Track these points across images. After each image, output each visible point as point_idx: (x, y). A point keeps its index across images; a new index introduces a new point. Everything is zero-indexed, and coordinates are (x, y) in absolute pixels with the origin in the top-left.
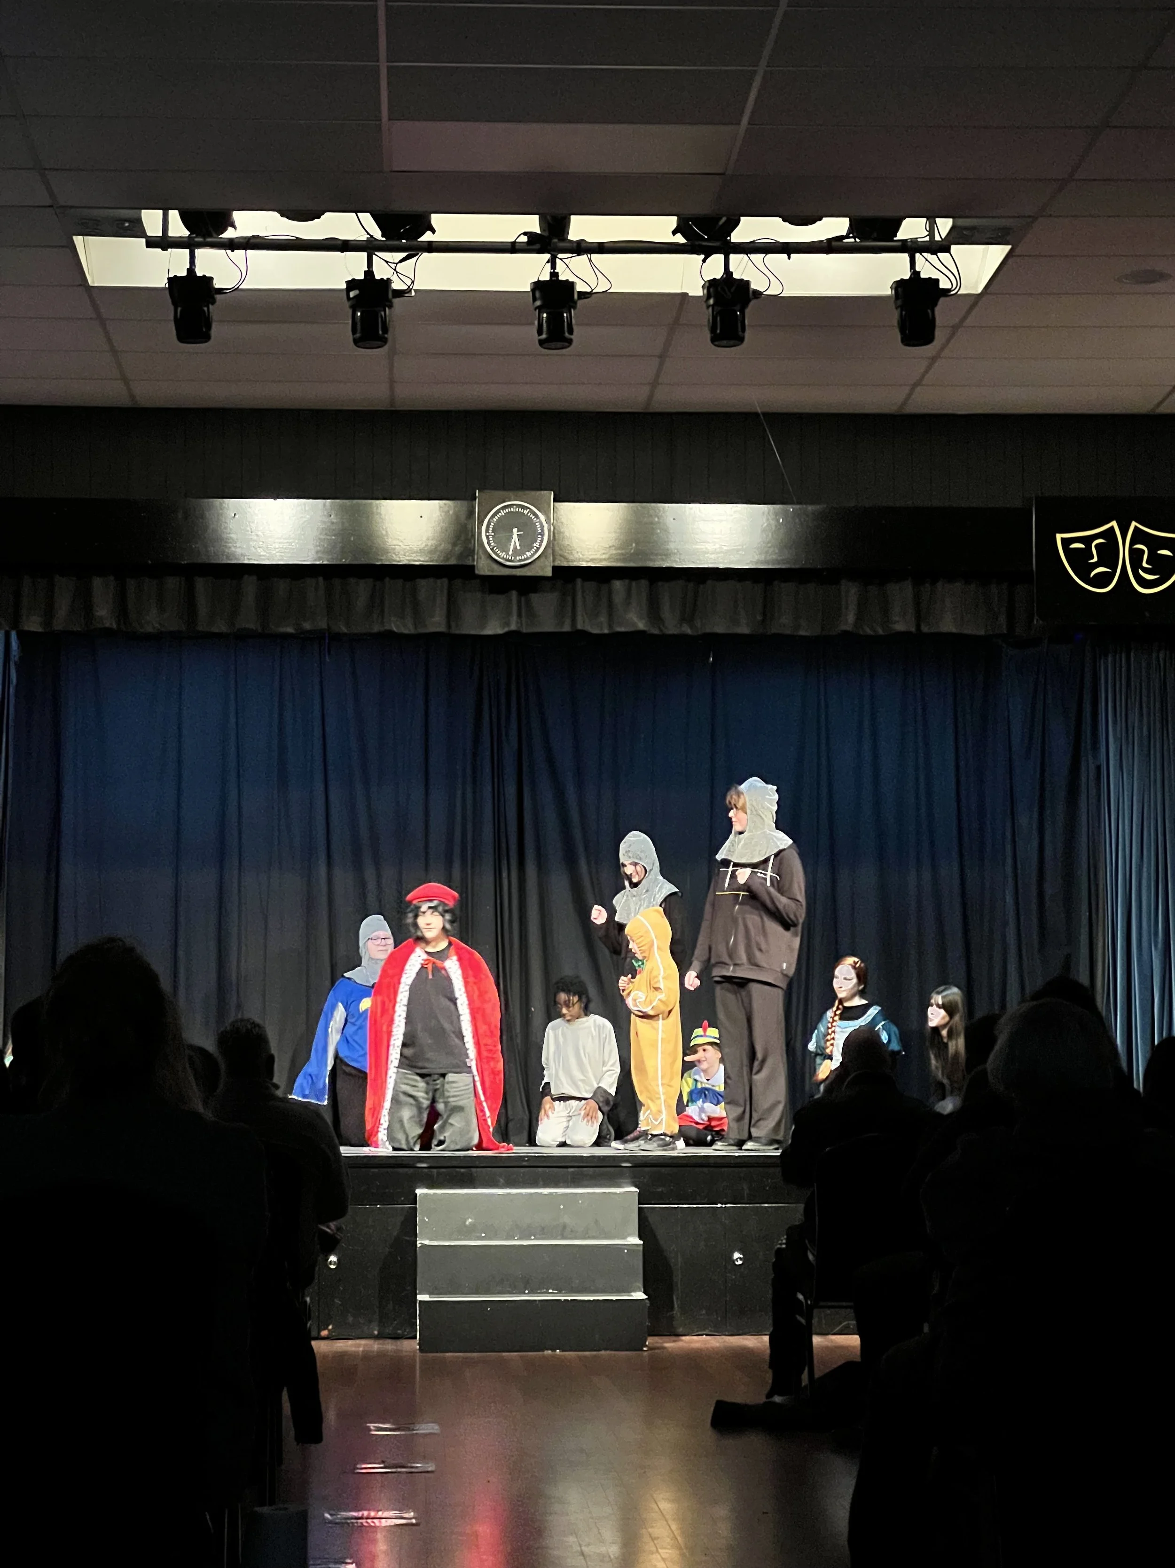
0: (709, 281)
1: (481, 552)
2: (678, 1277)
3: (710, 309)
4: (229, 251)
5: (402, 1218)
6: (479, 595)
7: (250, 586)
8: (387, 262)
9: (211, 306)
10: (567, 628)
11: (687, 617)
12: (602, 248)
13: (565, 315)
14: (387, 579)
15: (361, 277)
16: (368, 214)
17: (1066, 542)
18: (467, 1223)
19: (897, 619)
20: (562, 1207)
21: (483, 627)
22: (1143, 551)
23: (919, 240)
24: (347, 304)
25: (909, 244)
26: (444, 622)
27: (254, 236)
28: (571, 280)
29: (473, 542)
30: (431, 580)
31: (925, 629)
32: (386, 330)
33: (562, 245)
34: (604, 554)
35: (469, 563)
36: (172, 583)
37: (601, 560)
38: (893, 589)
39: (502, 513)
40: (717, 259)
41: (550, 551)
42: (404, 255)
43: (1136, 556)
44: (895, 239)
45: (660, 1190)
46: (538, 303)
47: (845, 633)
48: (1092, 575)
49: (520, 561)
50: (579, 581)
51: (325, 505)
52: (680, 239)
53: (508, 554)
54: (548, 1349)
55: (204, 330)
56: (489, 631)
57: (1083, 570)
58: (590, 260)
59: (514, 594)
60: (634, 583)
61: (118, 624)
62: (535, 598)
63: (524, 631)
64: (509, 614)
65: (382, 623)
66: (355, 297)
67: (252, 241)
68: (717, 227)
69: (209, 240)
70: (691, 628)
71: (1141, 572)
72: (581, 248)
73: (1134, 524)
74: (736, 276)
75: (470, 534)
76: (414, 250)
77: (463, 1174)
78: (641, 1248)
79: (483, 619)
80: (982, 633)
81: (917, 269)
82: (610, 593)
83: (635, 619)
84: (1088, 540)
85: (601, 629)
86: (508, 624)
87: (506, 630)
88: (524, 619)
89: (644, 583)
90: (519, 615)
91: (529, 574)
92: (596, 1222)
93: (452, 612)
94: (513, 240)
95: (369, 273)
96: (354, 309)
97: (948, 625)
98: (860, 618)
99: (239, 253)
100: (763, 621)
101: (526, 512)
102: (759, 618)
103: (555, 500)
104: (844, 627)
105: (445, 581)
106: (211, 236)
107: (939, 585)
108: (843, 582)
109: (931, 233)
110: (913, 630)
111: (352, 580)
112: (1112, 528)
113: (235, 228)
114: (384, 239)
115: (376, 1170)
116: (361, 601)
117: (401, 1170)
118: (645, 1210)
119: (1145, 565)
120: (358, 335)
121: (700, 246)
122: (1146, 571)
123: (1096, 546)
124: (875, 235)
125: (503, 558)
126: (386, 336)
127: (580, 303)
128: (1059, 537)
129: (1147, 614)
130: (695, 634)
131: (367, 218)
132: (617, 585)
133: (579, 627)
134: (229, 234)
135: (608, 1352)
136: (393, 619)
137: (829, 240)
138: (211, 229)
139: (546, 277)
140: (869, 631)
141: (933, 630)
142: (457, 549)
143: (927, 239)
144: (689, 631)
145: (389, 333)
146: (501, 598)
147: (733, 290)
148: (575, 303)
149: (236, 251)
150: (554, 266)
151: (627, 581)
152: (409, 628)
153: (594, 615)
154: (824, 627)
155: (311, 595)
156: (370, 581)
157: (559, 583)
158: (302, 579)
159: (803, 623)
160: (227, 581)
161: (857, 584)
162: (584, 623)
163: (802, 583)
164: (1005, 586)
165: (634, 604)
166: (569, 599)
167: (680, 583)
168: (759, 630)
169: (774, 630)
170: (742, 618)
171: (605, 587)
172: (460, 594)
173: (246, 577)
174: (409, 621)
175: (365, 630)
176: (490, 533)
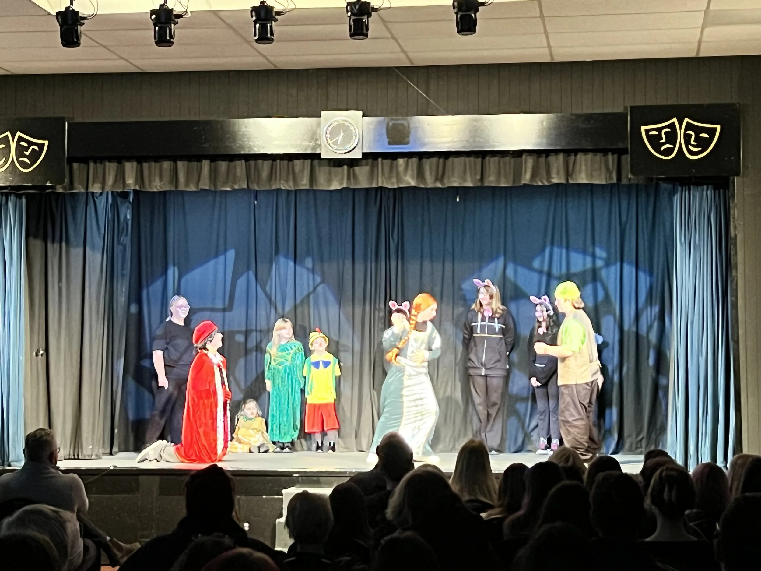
1: (324, 146)
6: (327, 168)
7: (206, 166)
10: (374, 185)
11: (440, 178)
13: (269, 25)
14: (278, 161)
15: (160, 7)
17: (647, 131)
19: (553, 176)
21: (329, 185)
22: (691, 135)
26: (308, 184)
28: (271, 6)
29: (320, 140)
30: (302, 160)
31: (571, 181)
32: (171, 37)
35: (318, 152)
36: (166, 165)
38: (552, 158)
39: (334, 124)
41: (360, 144)
43: (687, 138)
46: (254, 18)
47: (525, 185)
48: (662, 149)
49: (344, 150)
50: (380, 159)
53: (337, 147)
55: (76, 40)
56: (332, 188)
57: (657, 146)
59: (345, 167)
60: (410, 160)
61: (140, 187)
62: (357, 169)
63: (352, 186)
64: (342, 179)
65: (276, 185)
66: (155, 19)
70: (442, 185)
71: (690, 146)
73: (686, 120)
75: (317, 136)
77: (315, 480)
79: (329, 181)
80: (604, 182)
82: (397, 166)
83: (410, 180)
84: (659, 130)
85: (393, 185)
86: (342, 184)
87: (342, 187)
88: (351, 181)
89: (415, 160)
90: (349, 178)
91: (350, 157)
93: (312, 178)
95: (163, 5)
96: (155, 25)
97: (583, 179)
98: (533, 177)
100: (482, 179)
101: (346, 123)
102: (478, 177)
104: (523, 182)
105: (309, 161)
107: (579, 157)
108: (524, 156)
110: (563, 181)
111: (260, 162)
112: (673, 123)
115: (269, 478)
116: (265, 174)
119: (693, 143)
120: (156, 40)
122: (693, 146)
123: (665, 133)
125: (335, 149)
126: (172, 40)
127: (277, 18)
128: (643, 128)
129: (694, 170)
130: (444, 187)
132: (401, 161)
133: (380, 185)
136: (282, 182)
139: (259, 3)
140: (540, 184)
141: (575, 182)
142: (311, 144)
144: (440, 186)
146: (340, 169)
148: (274, 18)
151: (406, 159)
152: (290, 187)
153: (390, 178)
154: (514, 182)
155: (238, 171)
156: (270, 162)
157: (370, 161)
158: (234, 161)
159: (503, 179)
160: (195, 164)
161: (533, 157)
162: (383, 183)
163: (503, 157)
164: (616, 156)
165: (410, 172)
166: (375, 169)
167: (434, 160)
168: (479, 184)
169: (486, 184)
170: (469, 178)
171: (395, 162)
172: (317, 168)
173: (204, 161)
174: (291, 183)
175: (268, 188)
176: (328, 136)
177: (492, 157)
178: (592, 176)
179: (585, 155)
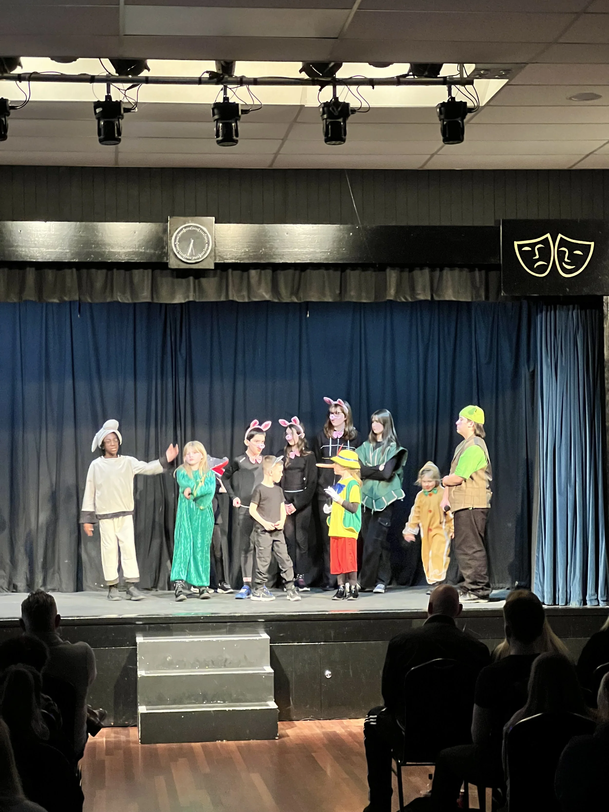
0: (324, 103)
1: (171, 254)
2: (292, 686)
3: (325, 121)
4: (18, 82)
5: (127, 655)
6: (170, 279)
7: (31, 274)
8: (119, 89)
9: (7, 117)
10: (223, 299)
11: (295, 292)
12: (255, 82)
13: (233, 124)
14: (115, 270)
15: (103, 99)
16: (108, 60)
17: (520, 247)
18: (168, 660)
19: (419, 292)
20: (224, 649)
21: (173, 298)
22: (565, 252)
23: (454, 77)
24: (94, 117)
25: (448, 79)
26: (149, 296)
27: (34, 73)
28: (236, 103)
29: (166, 248)
30: (141, 270)
31: (436, 298)
32: (119, 134)
33: (230, 79)
34: (245, 255)
35: (165, 260)
37: (243, 259)
38: (417, 273)
39: (184, 230)
40: (329, 89)
41: (213, 254)
42: (130, 85)
43: (561, 255)
44: (438, 76)
45: (282, 635)
46: (216, 117)
47: (389, 301)
48: (535, 266)
49: (195, 259)
50: (230, 271)
51: (76, 225)
52: (304, 76)
53: (187, 255)
54: (218, 740)
55: (3, 133)
56: (176, 301)
57: (530, 262)
58: (248, 89)
59: (191, 278)
60: (263, 272)
62: (204, 281)
63: (197, 301)
64: (188, 290)
65: (112, 296)
66: (100, 112)
67: (33, 76)
68: (328, 69)
69: (5, 75)
70: (297, 299)
71: (563, 263)
72: (242, 81)
73: (560, 236)
74: (341, 100)
75: (165, 243)
76: (136, 82)
77: (164, 627)
78: (273, 675)
79: (173, 294)
80: (470, 300)
81: (453, 96)
82: (249, 278)
83: (264, 294)
84: (533, 246)
85: (244, 298)
86: (188, 297)
87: (187, 300)
88: (197, 294)
89: (269, 272)
90: (195, 291)
91: (201, 267)
92: (245, 657)
93: (154, 289)
94: (199, 76)
95: (108, 97)
96: (99, 120)
97: (450, 296)
98: (397, 292)
99: (24, 84)
100: (340, 294)
101: (198, 230)
102: (338, 292)
103: (216, 223)
104: (388, 298)
105: (150, 271)
106: (6, 72)
107: (445, 272)
108: (388, 270)
109: (461, 73)
110: (429, 298)
111: (93, 271)
112: (547, 238)
113: (22, 67)
114: (117, 75)
115: (112, 626)
116: (99, 284)
117: (127, 626)
118: (273, 647)
119: (566, 260)
120: (102, 137)
121: (318, 80)
122: (567, 263)
123: (538, 249)
124: (426, 73)
125: (185, 258)
126: (120, 137)
127: (243, 117)
128: (516, 243)
129: (568, 290)
130: (299, 302)
131: (106, 62)
132: (253, 272)
133: (231, 298)
134: (18, 71)
135: (255, 741)
136: (119, 294)
137: (398, 77)
138: (6, 68)
139: (220, 100)
140: (403, 300)
141: (442, 299)
142: (157, 252)
143: (459, 76)
144: (295, 300)
145: (122, 135)
146: (184, 281)
147: (339, 109)
148: (240, 117)
149: (22, 82)
150: (225, 93)
151: (259, 270)
152: (128, 299)
153: (239, 291)
154: (376, 298)
155: (68, 280)
156: (104, 271)
157: (219, 271)
158: (64, 269)
159: (364, 294)
160: (17, 271)
161: (396, 271)
162: (233, 296)
163: (363, 270)
164: (483, 272)
165: (263, 284)
166: (224, 281)
167: (290, 272)
168: (338, 299)
169: (347, 299)
170: (328, 293)
171: (245, 274)
172: (159, 279)
173: (28, 269)
174: (128, 295)
175: (101, 301)
176: (177, 242)
177: (353, 269)
178: (459, 293)
179: (451, 270)
